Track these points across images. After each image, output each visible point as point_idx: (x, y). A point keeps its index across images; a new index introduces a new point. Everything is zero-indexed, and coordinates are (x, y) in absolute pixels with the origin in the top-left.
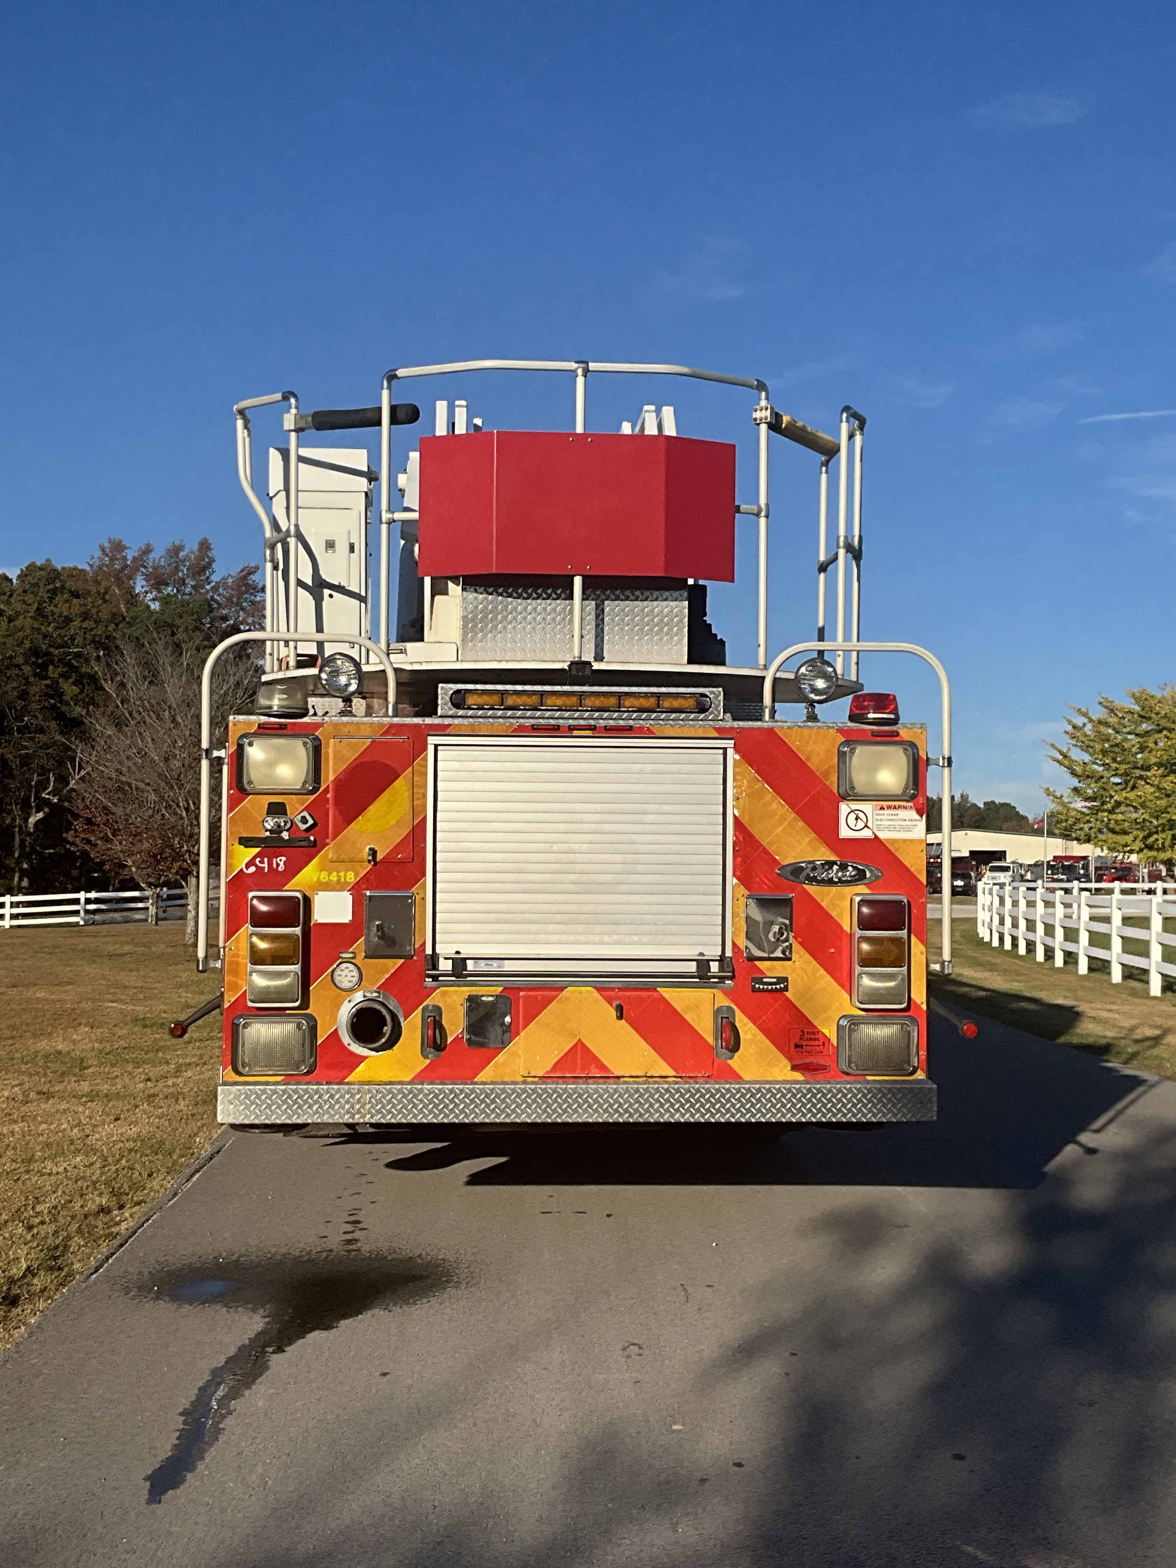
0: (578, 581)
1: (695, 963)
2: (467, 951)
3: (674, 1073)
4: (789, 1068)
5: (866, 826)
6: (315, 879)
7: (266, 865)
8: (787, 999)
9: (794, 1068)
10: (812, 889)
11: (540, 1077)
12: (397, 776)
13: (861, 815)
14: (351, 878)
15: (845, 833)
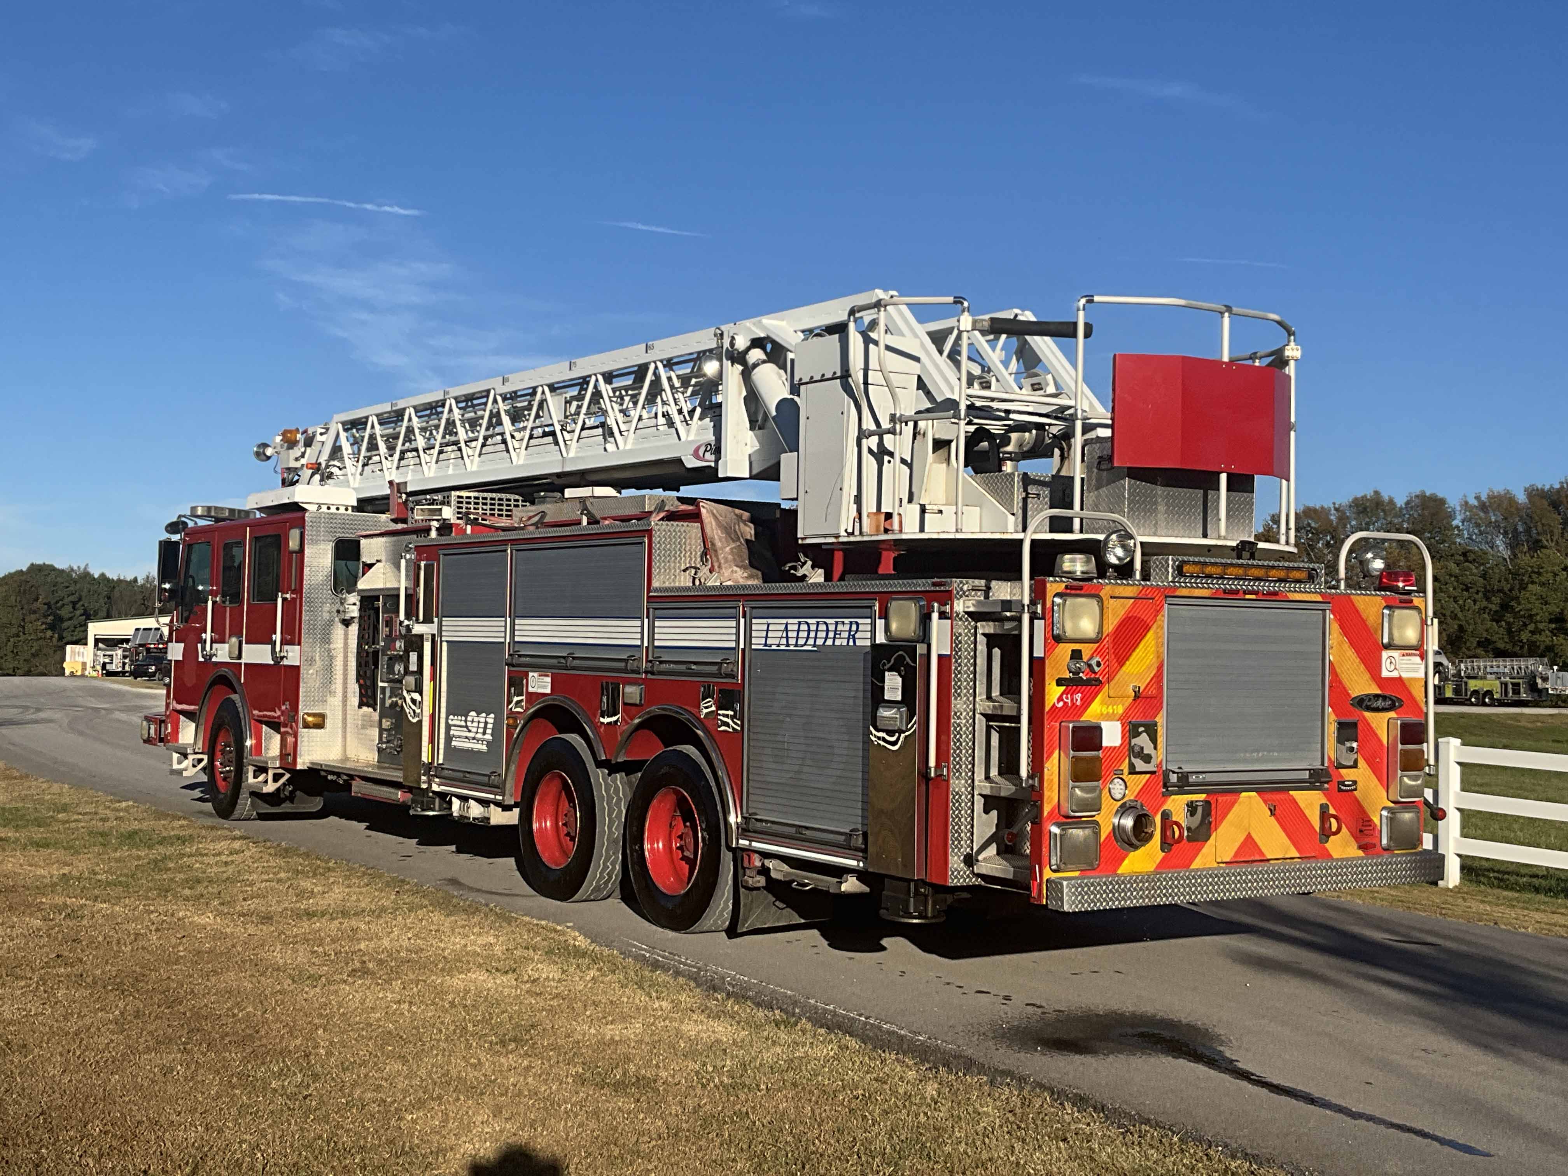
0: (1223, 477)
1: (1308, 772)
2: (1186, 769)
3: (1298, 855)
4: (1356, 847)
5: (1395, 668)
6: (1099, 711)
7: (1069, 701)
8: (1356, 798)
9: (1360, 847)
10: (1368, 715)
11: (1226, 863)
12: (1147, 629)
13: (1393, 660)
14: (1120, 710)
15: (1385, 674)
